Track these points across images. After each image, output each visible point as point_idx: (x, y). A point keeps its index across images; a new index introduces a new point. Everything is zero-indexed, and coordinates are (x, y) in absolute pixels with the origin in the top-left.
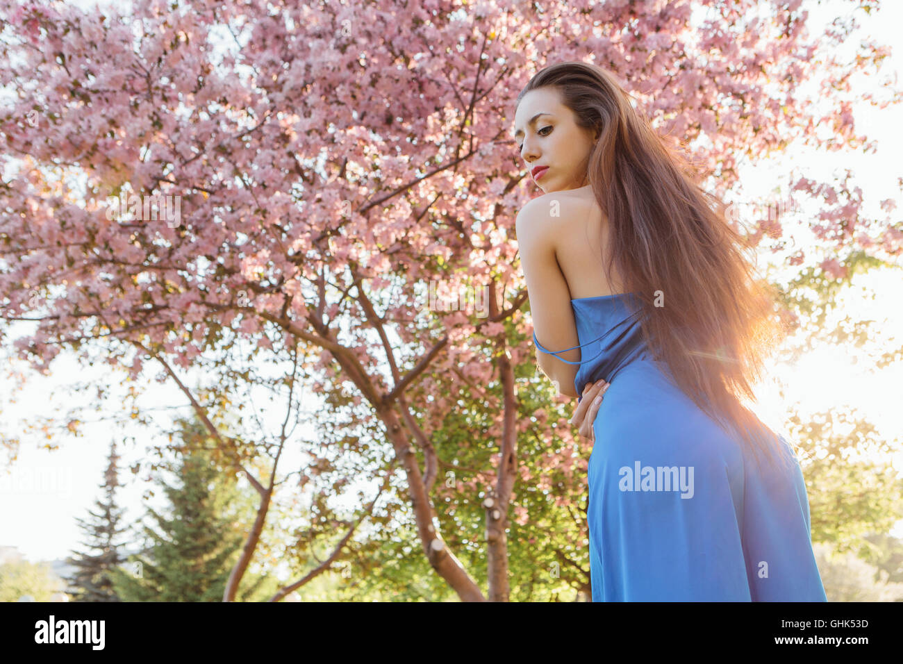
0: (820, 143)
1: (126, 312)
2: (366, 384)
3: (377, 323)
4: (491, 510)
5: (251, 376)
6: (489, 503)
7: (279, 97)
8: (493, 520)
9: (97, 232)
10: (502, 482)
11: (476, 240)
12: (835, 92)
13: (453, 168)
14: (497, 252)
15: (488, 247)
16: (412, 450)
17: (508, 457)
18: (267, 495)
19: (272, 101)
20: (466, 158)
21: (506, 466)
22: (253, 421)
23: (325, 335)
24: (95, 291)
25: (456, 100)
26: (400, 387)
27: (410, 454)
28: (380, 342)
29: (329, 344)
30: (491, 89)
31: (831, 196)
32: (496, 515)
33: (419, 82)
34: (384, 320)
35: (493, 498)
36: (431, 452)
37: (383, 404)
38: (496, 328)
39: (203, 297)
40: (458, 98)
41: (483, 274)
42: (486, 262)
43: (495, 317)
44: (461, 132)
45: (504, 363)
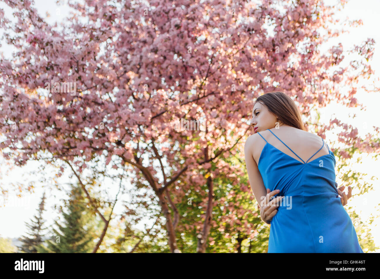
0: (344, 104)
1: (60, 149)
2: (153, 182)
3: (159, 158)
4: (200, 239)
5: (105, 174)
6: (199, 236)
7: (128, 67)
8: (201, 244)
9: (51, 117)
10: (205, 228)
13: (196, 102)
14: (211, 135)
15: (207, 132)
16: (170, 211)
17: (208, 218)
18: (107, 223)
19: (125, 68)
20: (202, 98)
21: (208, 221)
22: (104, 192)
23: (138, 162)
24: (49, 141)
25: (200, 75)
26: (167, 185)
27: (168, 213)
28: (160, 165)
29: (140, 166)
30: (214, 73)
31: (346, 127)
32: (202, 241)
33: (186, 67)
34: (161, 157)
35: (201, 234)
36: (177, 212)
37: (159, 192)
38: (208, 165)
39: (91, 144)
40: (201, 74)
41: (204, 143)
42: (205, 138)
43: (207, 160)
44: (200, 88)
45: (210, 179)
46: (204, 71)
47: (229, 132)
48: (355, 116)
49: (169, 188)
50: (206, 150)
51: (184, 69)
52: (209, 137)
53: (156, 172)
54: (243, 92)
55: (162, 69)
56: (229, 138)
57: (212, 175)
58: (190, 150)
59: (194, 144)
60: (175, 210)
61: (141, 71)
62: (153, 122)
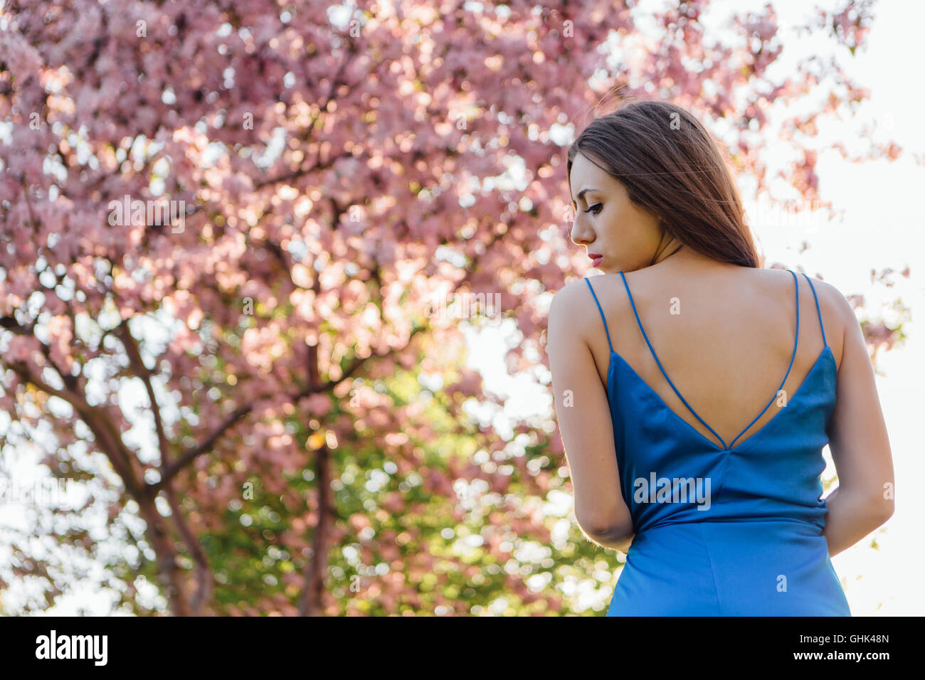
2: (123, 460)
3: (145, 374)
11: (300, 275)
12: (798, 135)
13: (291, 181)
14: (332, 299)
15: (317, 289)
17: (315, 583)
20: (311, 171)
21: (312, 595)
23: (73, 386)
26: (169, 471)
29: (79, 401)
33: (259, 61)
34: (155, 371)
36: (204, 565)
37: (142, 494)
38: (320, 403)
40: (310, 85)
41: (311, 326)
42: (314, 309)
43: (315, 385)
44: (306, 135)
45: (323, 452)
46: (321, 77)
47: (394, 290)
48: (805, 247)
49: (179, 482)
50: (312, 352)
51: (254, 65)
52: (327, 306)
53: (129, 426)
54: (450, 152)
55: (178, 59)
56: (392, 311)
57: (332, 440)
58: (259, 349)
59: (273, 329)
60: (197, 556)
61: (104, 63)
62: (153, 243)
